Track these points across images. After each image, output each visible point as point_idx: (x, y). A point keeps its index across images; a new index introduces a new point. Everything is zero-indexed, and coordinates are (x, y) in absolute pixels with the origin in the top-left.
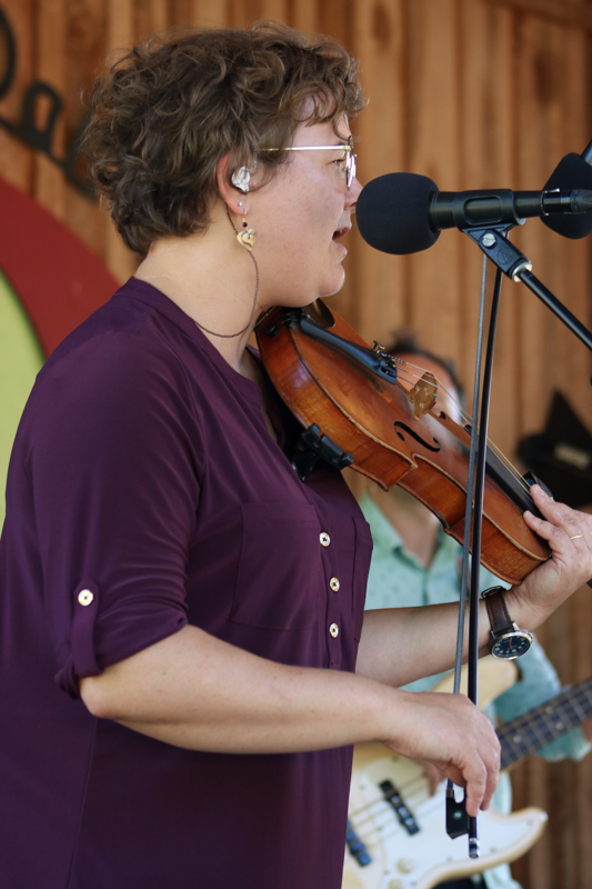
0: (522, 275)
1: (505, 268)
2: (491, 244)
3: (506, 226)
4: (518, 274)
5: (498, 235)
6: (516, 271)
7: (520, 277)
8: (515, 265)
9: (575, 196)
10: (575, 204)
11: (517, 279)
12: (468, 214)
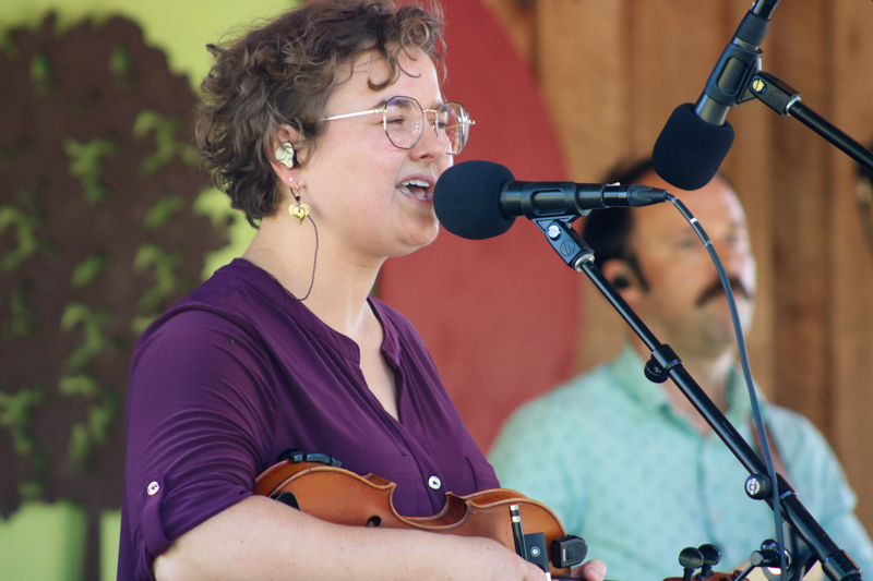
0: (584, 266)
1: (568, 260)
2: (555, 235)
3: (571, 217)
4: (581, 265)
5: (562, 225)
6: (577, 263)
7: (582, 268)
8: (578, 257)
9: (632, 191)
10: (631, 199)
11: (579, 270)
12: (535, 203)
